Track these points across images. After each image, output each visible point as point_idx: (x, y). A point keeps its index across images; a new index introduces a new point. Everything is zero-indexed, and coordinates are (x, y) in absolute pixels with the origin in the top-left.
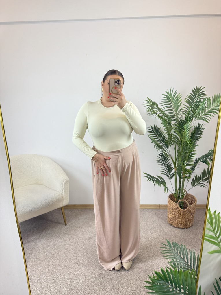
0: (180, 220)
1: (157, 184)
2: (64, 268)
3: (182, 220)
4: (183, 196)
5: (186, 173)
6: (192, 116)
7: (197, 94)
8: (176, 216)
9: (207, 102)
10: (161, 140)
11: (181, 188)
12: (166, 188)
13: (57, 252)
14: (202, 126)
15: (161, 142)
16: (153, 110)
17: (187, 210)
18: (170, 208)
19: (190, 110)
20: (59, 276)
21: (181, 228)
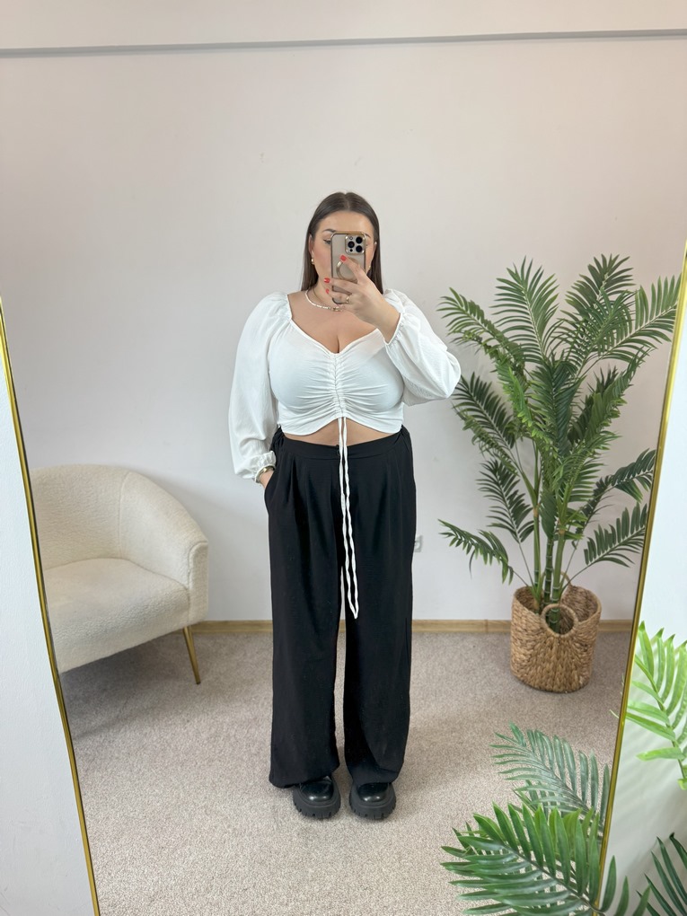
0: (549, 666)
1: (481, 557)
3: (555, 667)
4: (558, 592)
5: (570, 524)
8: (536, 656)
9: (636, 301)
10: (493, 422)
11: (553, 570)
12: (506, 567)
15: (492, 428)
16: (467, 328)
17: (572, 637)
18: (520, 629)
21: (552, 691)
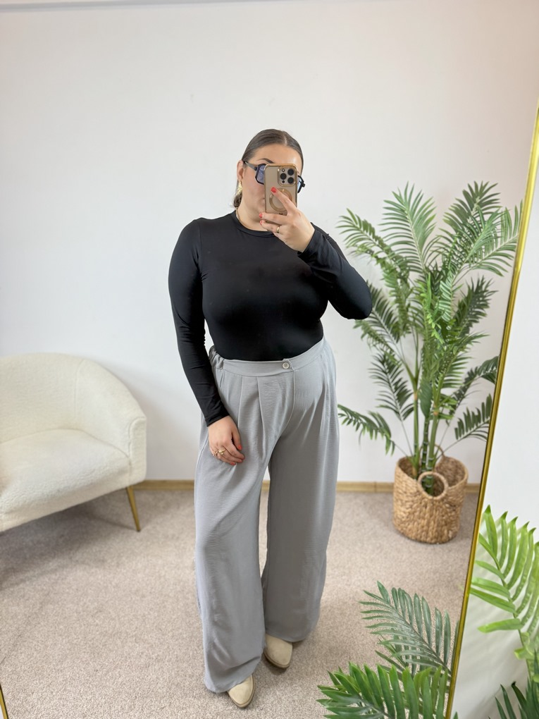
0: (424, 522)
1: (367, 433)
2: (125, 641)
3: (428, 523)
5: (443, 406)
6: (461, 259)
7: (475, 202)
8: (413, 513)
9: (502, 221)
11: (428, 443)
12: (389, 442)
13: (111, 600)
14: (487, 286)
15: (384, 328)
17: (442, 499)
18: (400, 491)
19: (456, 243)
20: (111, 660)
21: (425, 542)
